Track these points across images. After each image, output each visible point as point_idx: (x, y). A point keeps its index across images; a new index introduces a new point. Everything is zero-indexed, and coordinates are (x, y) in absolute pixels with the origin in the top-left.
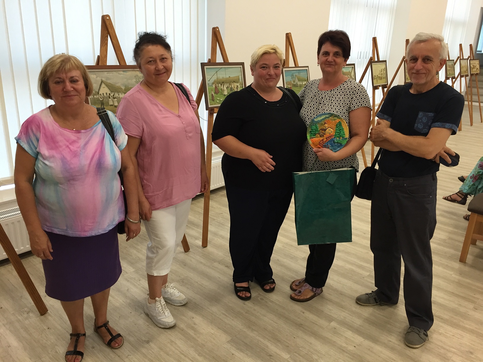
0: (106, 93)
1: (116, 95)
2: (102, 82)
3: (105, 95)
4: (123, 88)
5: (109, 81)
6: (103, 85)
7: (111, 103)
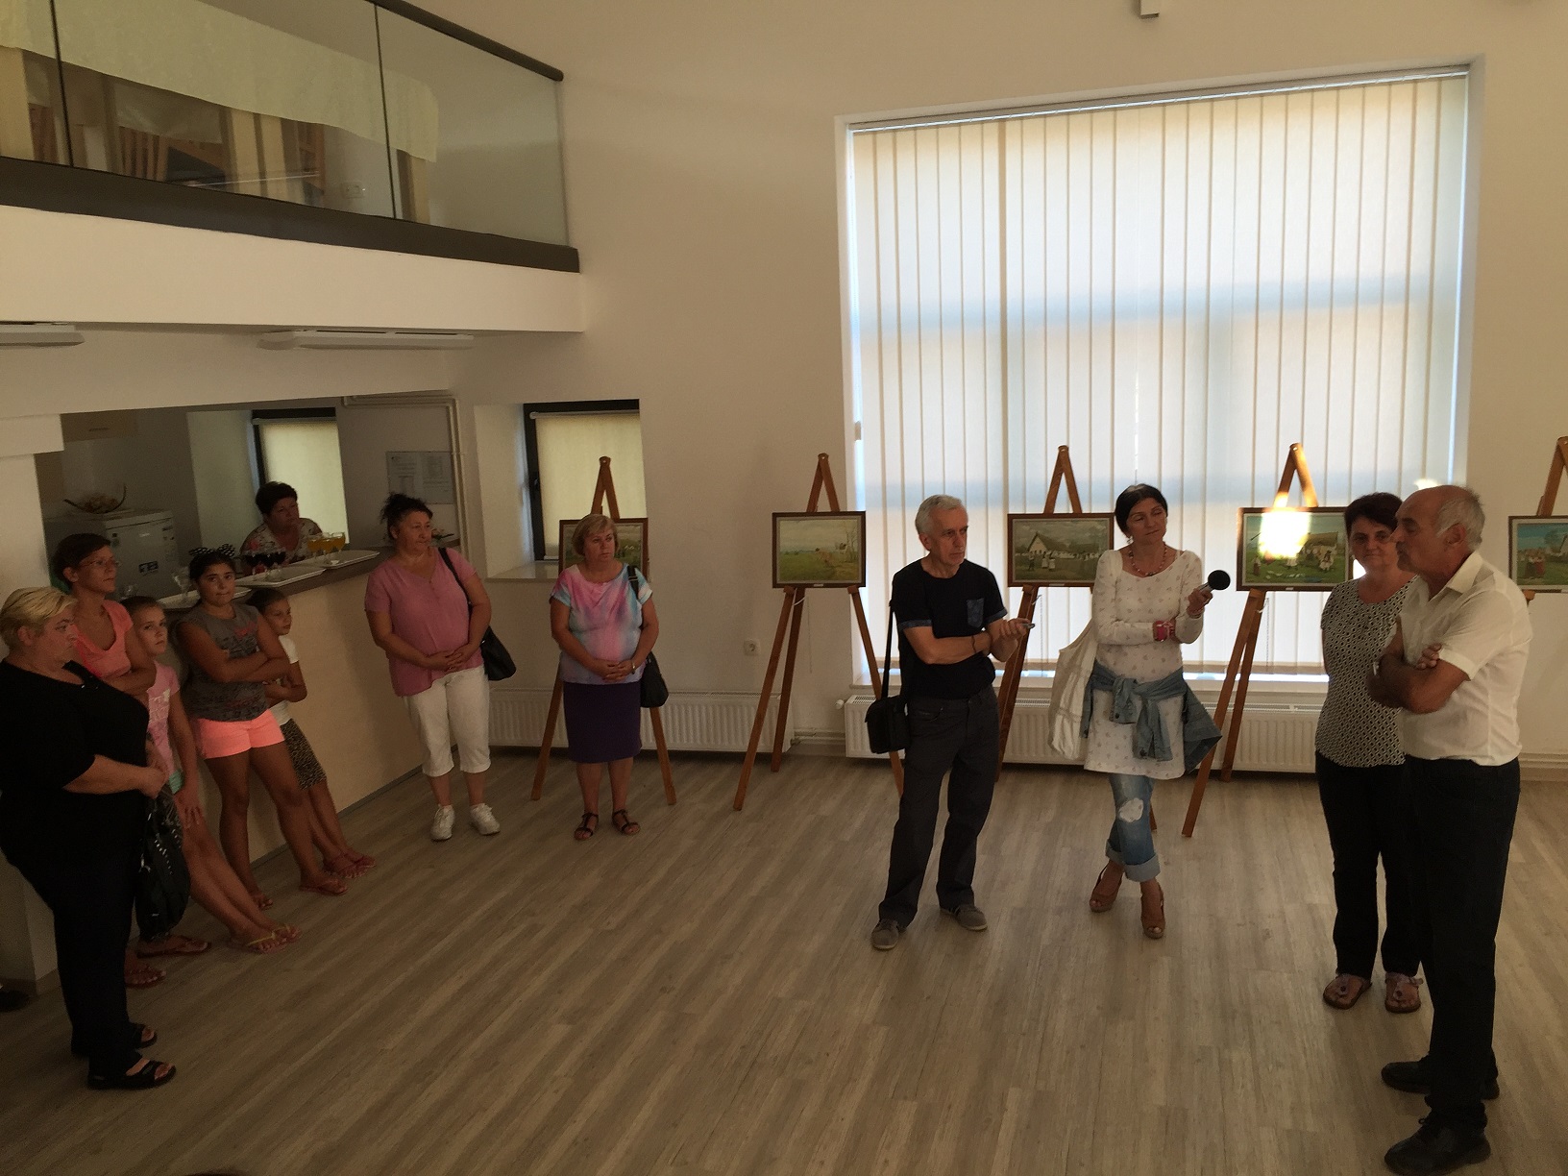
0: (1040, 551)
1: (1055, 554)
2: (1037, 535)
3: (1038, 552)
4: (1068, 545)
5: (1046, 535)
6: (1038, 540)
7: (1045, 564)
